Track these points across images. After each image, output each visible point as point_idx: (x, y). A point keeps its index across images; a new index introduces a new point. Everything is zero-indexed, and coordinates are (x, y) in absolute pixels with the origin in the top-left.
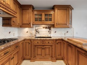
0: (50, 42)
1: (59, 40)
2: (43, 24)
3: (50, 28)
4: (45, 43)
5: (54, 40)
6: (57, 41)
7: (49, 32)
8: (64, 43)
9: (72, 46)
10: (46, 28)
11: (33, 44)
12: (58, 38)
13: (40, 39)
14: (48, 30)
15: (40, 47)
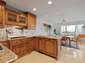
0: (25, 40)
1: (33, 37)
2: (16, 25)
3: (22, 29)
4: (23, 42)
5: (30, 38)
6: (32, 39)
7: (21, 32)
8: (35, 39)
9: (42, 39)
10: (19, 29)
11: (12, 45)
12: (32, 37)
13: (20, 39)
14: (21, 30)
15: (19, 46)
